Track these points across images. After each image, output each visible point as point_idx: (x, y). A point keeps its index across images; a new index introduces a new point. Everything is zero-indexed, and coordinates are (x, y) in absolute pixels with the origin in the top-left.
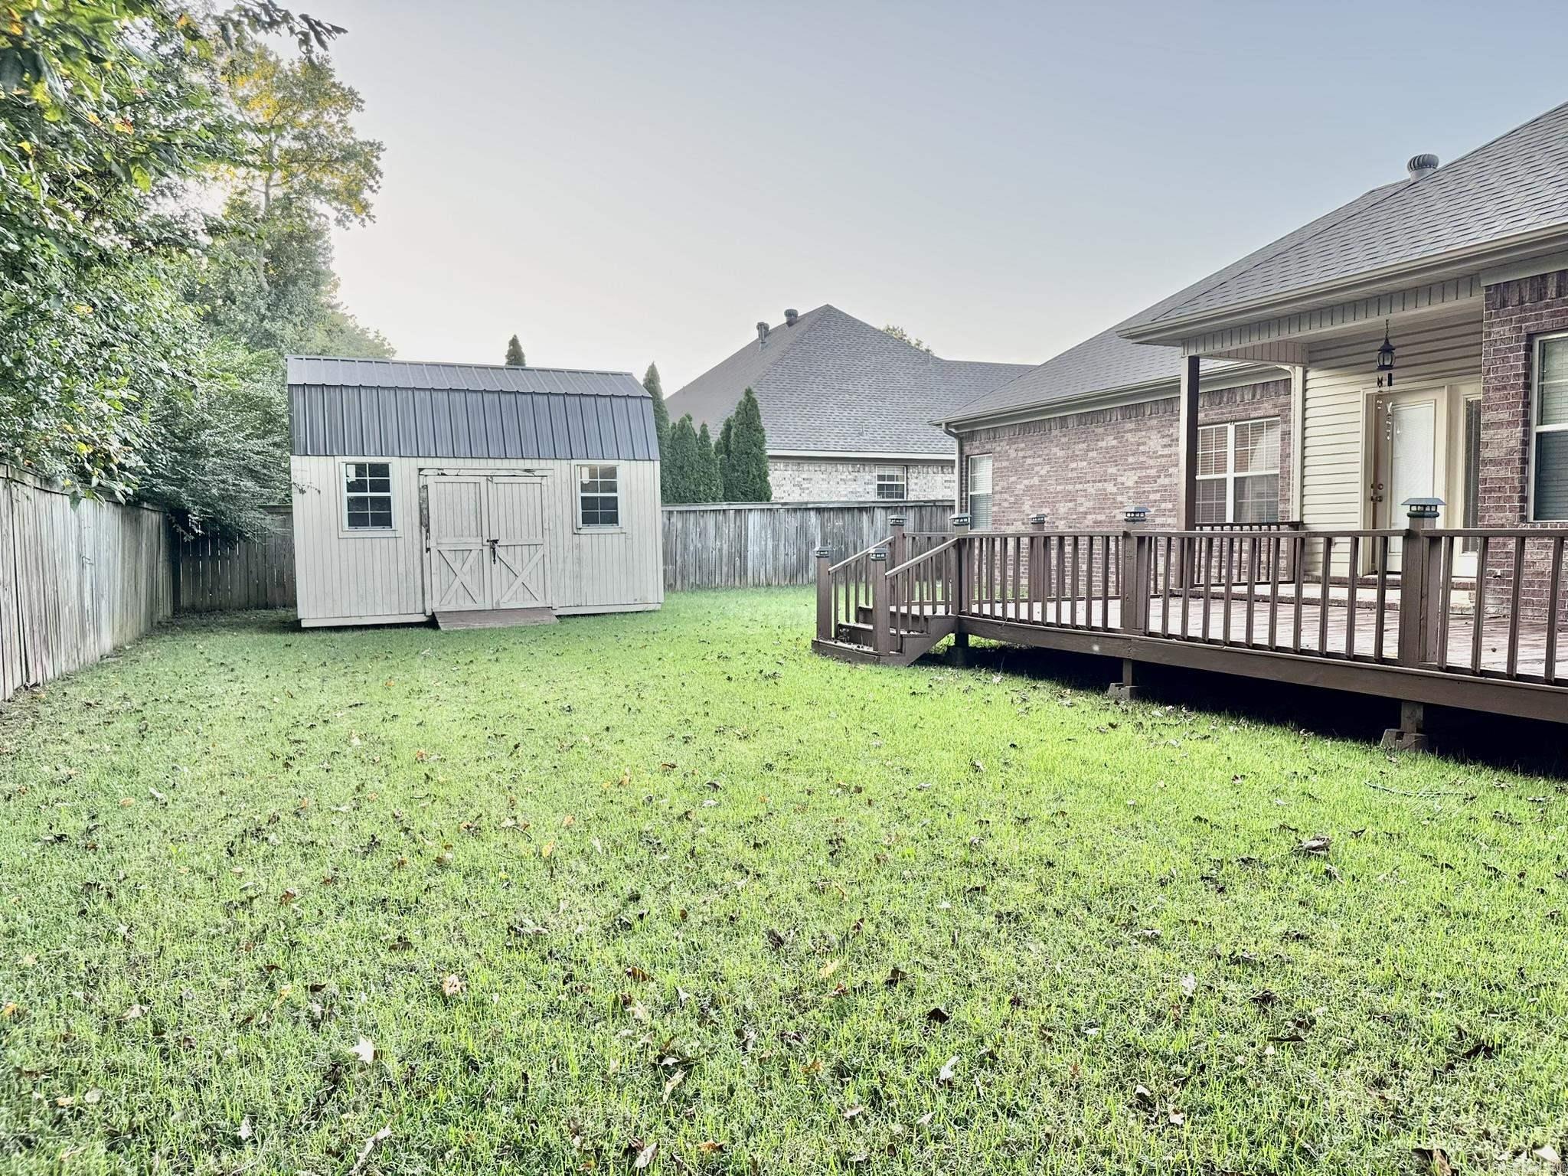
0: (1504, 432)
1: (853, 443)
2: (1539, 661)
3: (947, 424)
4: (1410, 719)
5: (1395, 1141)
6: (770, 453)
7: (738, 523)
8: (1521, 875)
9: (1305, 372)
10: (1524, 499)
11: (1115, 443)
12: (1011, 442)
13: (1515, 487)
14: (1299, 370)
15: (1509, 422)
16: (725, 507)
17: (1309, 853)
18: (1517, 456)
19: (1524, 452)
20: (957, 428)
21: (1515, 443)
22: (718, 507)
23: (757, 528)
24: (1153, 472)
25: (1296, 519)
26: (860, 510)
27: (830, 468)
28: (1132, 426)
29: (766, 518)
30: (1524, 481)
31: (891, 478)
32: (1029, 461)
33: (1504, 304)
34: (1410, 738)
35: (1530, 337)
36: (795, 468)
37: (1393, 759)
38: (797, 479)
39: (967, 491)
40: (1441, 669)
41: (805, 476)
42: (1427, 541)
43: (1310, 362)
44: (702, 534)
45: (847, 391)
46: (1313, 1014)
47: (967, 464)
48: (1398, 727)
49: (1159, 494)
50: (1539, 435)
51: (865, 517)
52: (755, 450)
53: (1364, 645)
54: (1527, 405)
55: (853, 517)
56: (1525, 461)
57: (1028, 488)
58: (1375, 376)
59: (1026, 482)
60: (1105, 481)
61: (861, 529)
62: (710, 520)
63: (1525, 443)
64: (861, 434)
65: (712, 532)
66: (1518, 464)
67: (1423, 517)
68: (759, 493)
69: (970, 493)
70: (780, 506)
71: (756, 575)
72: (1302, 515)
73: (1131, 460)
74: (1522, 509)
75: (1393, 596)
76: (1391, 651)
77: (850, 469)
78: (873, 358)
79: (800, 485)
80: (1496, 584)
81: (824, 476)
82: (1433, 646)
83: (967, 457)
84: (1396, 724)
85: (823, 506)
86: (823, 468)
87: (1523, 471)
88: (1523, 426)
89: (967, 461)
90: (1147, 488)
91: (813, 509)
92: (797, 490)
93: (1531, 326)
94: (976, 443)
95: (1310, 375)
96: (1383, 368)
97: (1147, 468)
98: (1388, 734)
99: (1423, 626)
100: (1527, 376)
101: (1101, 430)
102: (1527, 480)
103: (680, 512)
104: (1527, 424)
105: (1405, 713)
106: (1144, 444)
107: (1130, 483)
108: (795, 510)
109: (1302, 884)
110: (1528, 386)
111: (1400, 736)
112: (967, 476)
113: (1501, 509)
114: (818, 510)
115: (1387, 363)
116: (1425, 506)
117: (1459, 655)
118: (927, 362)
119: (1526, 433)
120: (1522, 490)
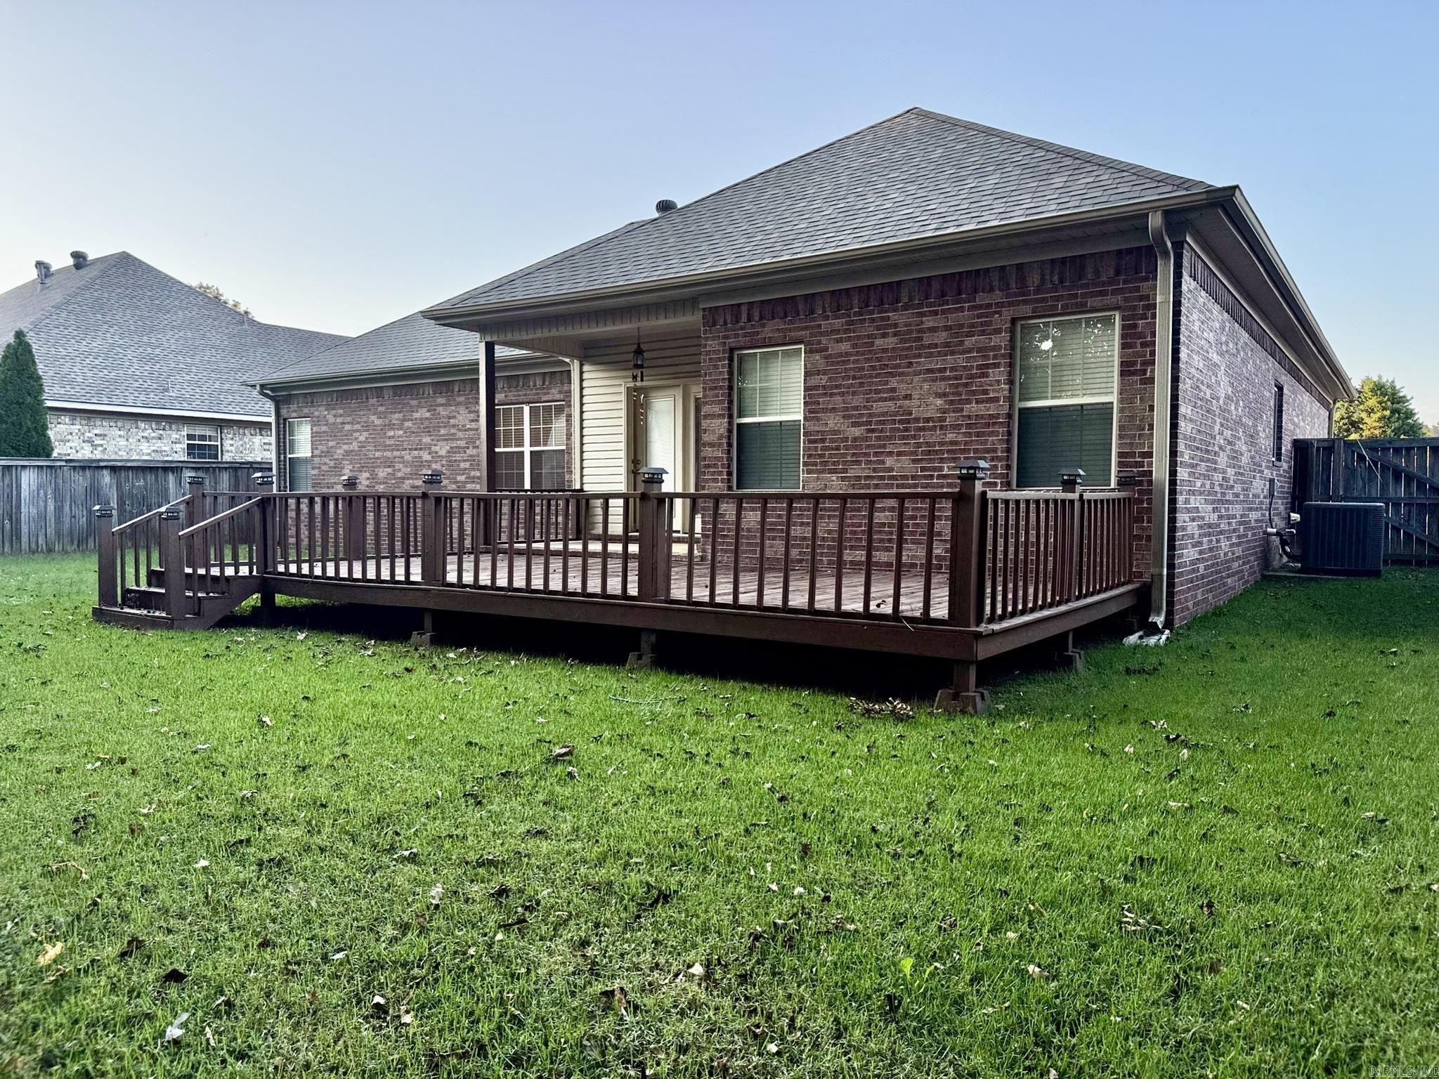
0: (718, 421)
1: (157, 398)
2: (729, 594)
3: (262, 386)
4: (647, 642)
5: (589, 990)
6: (49, 404)
7: (7, 481)
8: (708, 755)
9: (581, 365)
10: (730, 474)
11: (428, 415)
12: (329, 407)
13: (724, 464)
14: (576, 363)
15: (719, 415)
17: (557, 759)
18: (725, 441)
19: (729, 438)
20: (272, 390)
21: (723, 431)
23: (34, 487)
24: (462, 443)
25: (578, 487)
26: (165, 469)
27: (128, 425)
28: (441, 400)
29: (45, 477)
30: (730, 459)
31: (203, 438)
32: (347, 427)
33: (714, 325)
34: (647, 659)
35: (732, 350)
36: (83, 422)
37: (634, 676)
38: (88, 434)
39: (285, 453)
40: (666, 602)
41: (97, 431)
42: (655, 501)
43: (586, 357)
45: (149, 344)
46: (540, 896)
47: (284, 427)
48: (639, 650)
49: (468, 464)
50: (739, 425)
51: (171, 478)
52: (29, 400)
53: (614, 586)
54: (731, 402)
55: (157, 477)
56: (730, 445)
57: (348, 453)
58: (630, 373)
59: (345, 447)
60: (421, 449)
61: (167, 490)
63: (730, 431)
64: (167, 390)
66: (726, 447)
67: (653, 482)
68: (39, 447)
69: (289, 456)
70: (64, 464)
71: (33, 540)
72: (582, 484)
73: (443, 432)
74: (729, 480)
75: (634, 548)
76: (633, 590)
77: (154, 426)
78: (180, 313)
79: (90, 441)
81: (122, 433)
82: (661, 584)
83: (285, 420)
84: (637, 648)
85: (119, 464)
86: (119, 424)
87: (729, 452)
88: (728, 418)
89: (285, 424)
90: (458, 457)
91: (106, 467)
92: (88, 447)
93: (731, 342)
94: (294, 407)
95: (586, 368)
96: (637, 366)
97: (457, 440)
98: (632, 656)
99: (654, 569)
100: (730, 380)
101: (414, 403)
102: (732, 459)
104: (731, 417)
105: (644, 638)
106: (454, 417)
107: (443, 452)
108: (83, 468)
109: (550, 785)
110: (731, 388)
111: (640, 657)
112: (285, 438)
113: (716, 480)
114: (114, 469)
115: (640, 363)
116: (653, 474)
117: (678, 591)
118: (242, 323)
119: (730, 423)
120: (729, 467)
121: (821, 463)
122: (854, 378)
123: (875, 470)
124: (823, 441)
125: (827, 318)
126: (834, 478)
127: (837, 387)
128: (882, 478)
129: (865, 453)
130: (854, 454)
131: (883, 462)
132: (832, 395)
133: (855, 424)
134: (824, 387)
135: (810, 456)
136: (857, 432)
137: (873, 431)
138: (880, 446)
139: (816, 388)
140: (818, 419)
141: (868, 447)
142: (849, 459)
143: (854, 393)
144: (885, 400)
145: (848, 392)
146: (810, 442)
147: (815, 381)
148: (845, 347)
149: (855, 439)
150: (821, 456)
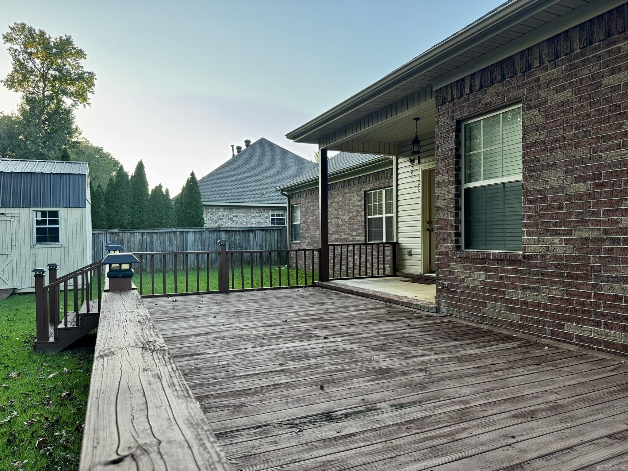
0: (446, 189)
1: (258, 199)
3: (282, 190)
6: (204, 203)
7: (182, 238)
9: (397, 159)
10: (458, 235)
11: (341, 199)
12: (306, 199)
13: (452, 226)
15: (449, 182)
16: (174, 230)
18: (453, 204)
19: (457, 202)
21: (451, 196)
22: (171, 230)
23: (193, 240)
24: (355, 214)
25: (395, 240)
26: (249, 231)
27: (247, 211)
28: (346, 191)
29: (197, 236)
30: (458, 221)
31: (278, 215)
32: (312, 208)
33: (444, 103)
35: (459, 122)
36: (229, 211)
38: (230, 216)
39: (292, 222)
41: (234, 215)
43: (399, 153)
44: (162, 244)
45: (261, 176)
47: (292, 209)
49: (357, 225)
50: (467, 190)
51: (251, 235)
52: (194, 202)
54: (458, 170)
55: (245, 235)
56: (457, 208)
57: (312, 221)
59: (311, 218)
60: (338, 218)
61: (249, 241)
62: (166, 237)
63: (458, 196)
64: (263, 195)
65: (167, 243)
66: (453, 211)
68: (199, 223)
69: (294, 223)
70: (205, 230)
71: (192, 264)
72: (398, 238)
73: (347, 208)
74: (457, 241)
77: (257, 211)
78: (279, 161)
79: (231, 219)
80: (446, 293)
81: (244, 215)
83: (292, 206)
85: (229, 229)
86: (243, 211)
87: (457, 215)
88: (456, 184)
89: (292, 208)
90: (352, 222)
91: (223, 231)
92: (230, 222)
93: (458, 115)
94: (294, 199)
95: (400, 161)
96: (414, 153)
97: (352, 212)
100: (458, 149)
101: (336, 193)
102: (460, 222)
103: (149, 233)
104: (458, 182)
106: (351, 199)
107: (347, 220)
110: (458, 157)
112: (292, 215)
113: (446, 241)
114: (226, 231)
115: (416, 150)
118: (304, 163)
119: (458, 189)
120: (457, 228)
121: (542, 224)
122: (577, 127)
123: (606, 232)
124: (543, 200)
125: (546, 69)
126: (557, 241)
127: (557, 140)
128: (616, 241)
129: (593, 213)
130: (579, 214)
131: (617, 222)
132: (552, 150)
133: (578, 180)
134: (544, 142)
135: (530, 217)
136: (582, 187)
137: (603, 185)
138: (611, 204)
139: (535, 144)
140: (538, 177)
141: (596, 204)
142: (573, 218)
143: (577, 145)
144: (618, 147)
145: (570, 145)
146: (530, 202)
147: (533, 137)
148: (565, 95)
149: (580, 196)
150: (541, 216)
